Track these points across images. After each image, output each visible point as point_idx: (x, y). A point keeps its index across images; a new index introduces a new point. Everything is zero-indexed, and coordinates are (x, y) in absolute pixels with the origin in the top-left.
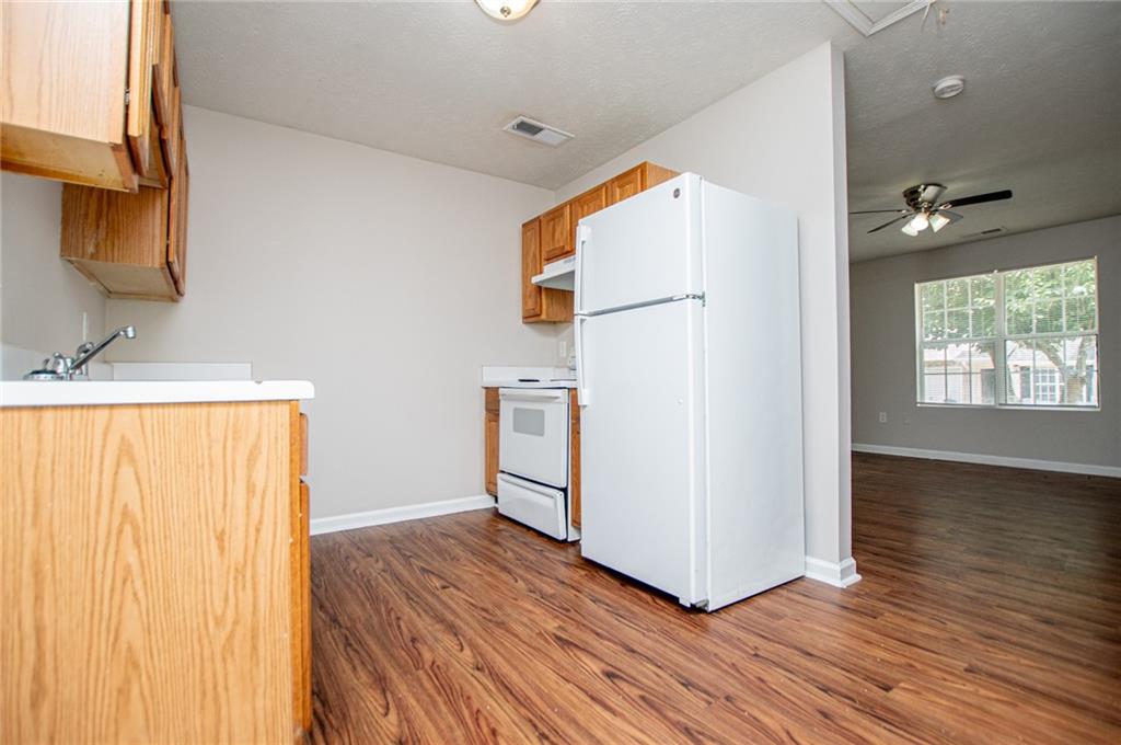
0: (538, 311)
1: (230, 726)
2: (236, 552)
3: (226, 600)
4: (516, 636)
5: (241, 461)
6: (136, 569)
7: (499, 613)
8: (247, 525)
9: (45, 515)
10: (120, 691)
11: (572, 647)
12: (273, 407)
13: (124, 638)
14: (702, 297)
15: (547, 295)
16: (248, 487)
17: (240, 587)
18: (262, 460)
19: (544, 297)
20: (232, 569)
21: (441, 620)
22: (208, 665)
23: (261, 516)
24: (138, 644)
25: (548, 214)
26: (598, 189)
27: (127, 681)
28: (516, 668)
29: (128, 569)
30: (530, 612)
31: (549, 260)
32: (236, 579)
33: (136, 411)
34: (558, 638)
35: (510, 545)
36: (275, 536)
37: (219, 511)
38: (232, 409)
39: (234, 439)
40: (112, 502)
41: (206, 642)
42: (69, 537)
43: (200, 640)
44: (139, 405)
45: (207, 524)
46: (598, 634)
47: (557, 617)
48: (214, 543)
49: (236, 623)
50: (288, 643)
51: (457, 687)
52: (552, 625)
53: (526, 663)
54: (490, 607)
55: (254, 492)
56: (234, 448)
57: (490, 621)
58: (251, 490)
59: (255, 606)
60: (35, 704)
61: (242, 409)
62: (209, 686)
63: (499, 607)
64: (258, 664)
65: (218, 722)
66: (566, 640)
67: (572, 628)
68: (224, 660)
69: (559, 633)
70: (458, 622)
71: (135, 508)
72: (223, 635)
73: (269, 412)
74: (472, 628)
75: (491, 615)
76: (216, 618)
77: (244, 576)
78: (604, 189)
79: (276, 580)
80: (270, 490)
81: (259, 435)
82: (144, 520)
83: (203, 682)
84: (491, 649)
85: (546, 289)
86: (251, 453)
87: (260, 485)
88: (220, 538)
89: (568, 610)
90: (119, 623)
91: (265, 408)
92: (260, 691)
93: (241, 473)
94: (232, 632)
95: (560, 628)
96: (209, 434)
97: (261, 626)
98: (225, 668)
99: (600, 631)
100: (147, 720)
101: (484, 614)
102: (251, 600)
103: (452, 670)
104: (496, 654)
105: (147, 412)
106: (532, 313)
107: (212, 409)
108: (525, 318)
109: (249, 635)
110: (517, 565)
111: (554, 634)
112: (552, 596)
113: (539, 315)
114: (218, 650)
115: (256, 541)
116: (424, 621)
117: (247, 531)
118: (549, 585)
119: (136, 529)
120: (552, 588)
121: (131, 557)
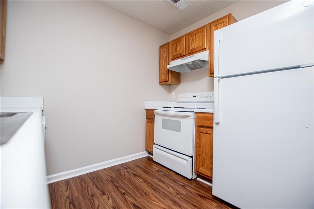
0: (167, 79)
15: (171, 74)
19: (170, 74)
25: (173, 41)
26: (203, 27)
31: (173, 59)
78: (205, 27)
85: (171, 71)
106: (165, 80)
108: (160, 82)
113: (168, 81)
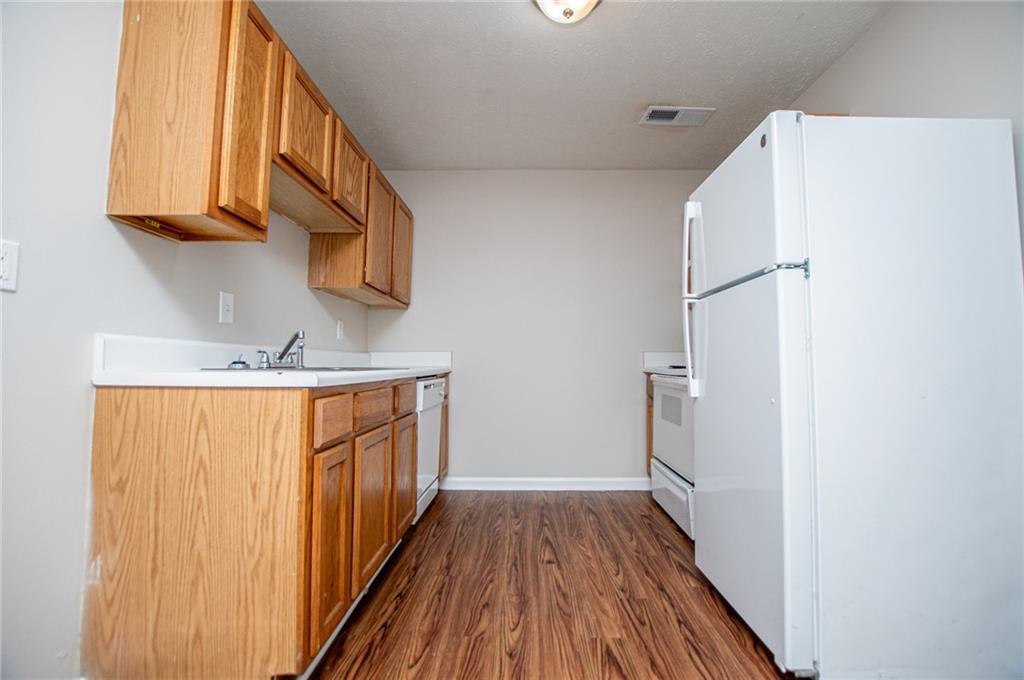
1: (254, 632)
2: (263, 501)
3: (256, 535)
4: (570, 633)
5: (269, 430)
6: (204, 498)
7: (575, 603)
8: (271, 481)
9: (162, 455)
10: (193, 582)
11: (614, 669)
12: (291, 392)
13: (197, 547)
14: (805, 266)
16: (272, 452)
17: (265, 527)
18: (283, 433)
20: (260, 515)
21: (521, 593)
22: (242, 582)
23: (281, 477)
24: (204, 554)
27: (197, 578)
28: (542, 669)
29: (200, 498)
30: (605, 612)
32: (262, 521)
33: (209, 392)
34: (609, 652)
35: (640, 534)
36: (289, 493)
37: (254, 467)
38: (265, 392)
39: (265, 415)
40: (194, 453)
41: (242, 564)
42: (172, 473)
43: (238, 561)
44: (211, 388)
45: (246, 476)
46: (653, 664)
47: (625, 627)
48: (250, 492)
49: (261, 555)
50: (295, 580)
51: (480, 666)
52: (612, 633)
53: (555, 667)
54: (572, 594)
55: (276, 456)
56: (265, 423)
57: (560, 609)
58: (274, 454)
59: (274, 544)
60: (153, 576)
61: (271, 393)
62: (243, 598)
63: (580, 597)
64: (274, 591)
65: (247, 626)
66: (615, 659)
67: (631, 648)
68: (253, 580)
69: (613, 647)
70: (534, 602)
71: (206, 458)
72: (253, 562)
73: (288, 396)
74: (539, 611)
75: (567, 603)
76: (248, 547)
77: (267, 521)
79: (288, 528)
80: (287, 457)
81: (281, 413)
82: (211, 467)
83: (239, 593)
84: (537, 639)
86: (275, 427)
87: (280, 451)
88: (254, 488)
89: (643, 623)
90: (195, 535)
91: (286, 392)
92: (275, 612)
93: (268, 442)
94: (259, 561)
95: (620, 642)
96: (249, 410)
97: (277, 562)
98: (253, 586)
99: (659, 661)
100: (206, 609)
101: (561, 600)
102: (271, 540)
103: (490, 647)
104: (537, 647)
105: (215, 392)
107: (252, 392)
109: (269, 567)
110: (630, 557)
111: (608, 646)
112: (641, 602)
114: (249, 573)
115: (276, 495)
116: (508, 589)
117: (271, 486)
118: (646, 588)
119: (206, 473)
120: (647, 592)
121: (203, 492)
